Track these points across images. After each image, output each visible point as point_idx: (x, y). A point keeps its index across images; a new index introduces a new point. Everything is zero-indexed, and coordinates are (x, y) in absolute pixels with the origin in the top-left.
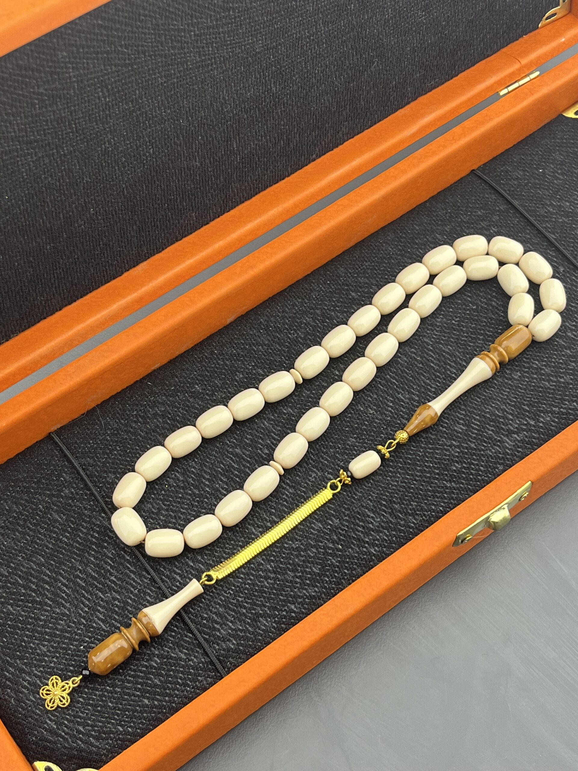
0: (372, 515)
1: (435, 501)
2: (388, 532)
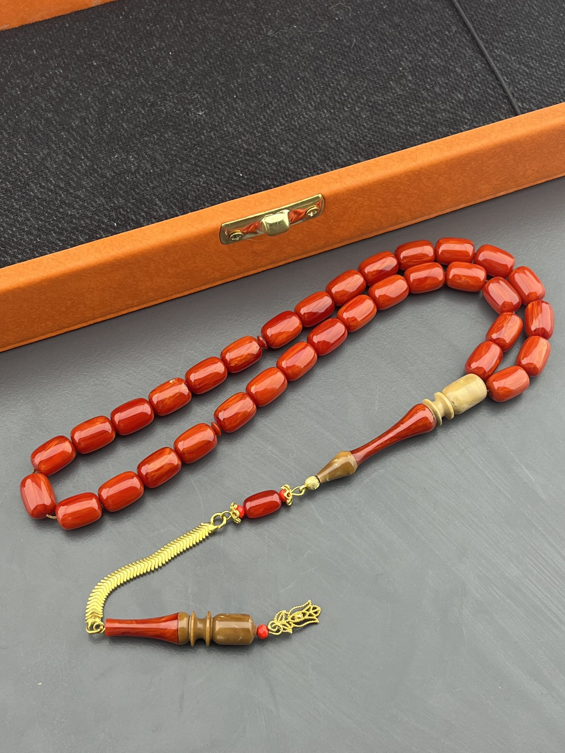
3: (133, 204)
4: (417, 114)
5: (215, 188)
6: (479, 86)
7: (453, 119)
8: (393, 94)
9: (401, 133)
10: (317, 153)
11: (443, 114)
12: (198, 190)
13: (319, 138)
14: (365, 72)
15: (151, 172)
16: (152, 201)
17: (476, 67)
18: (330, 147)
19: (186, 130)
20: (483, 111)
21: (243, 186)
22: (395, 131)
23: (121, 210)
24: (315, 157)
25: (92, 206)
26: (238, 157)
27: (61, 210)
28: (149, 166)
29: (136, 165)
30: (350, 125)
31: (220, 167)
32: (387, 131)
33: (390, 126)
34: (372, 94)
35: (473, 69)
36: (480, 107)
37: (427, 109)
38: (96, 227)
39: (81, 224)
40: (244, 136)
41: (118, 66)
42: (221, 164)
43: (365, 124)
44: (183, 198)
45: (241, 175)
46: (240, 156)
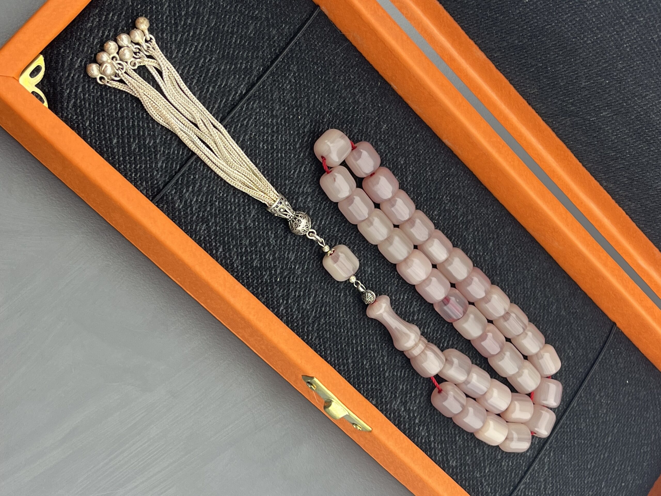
0: (311, 301)
1: (334, 353)
2: (300, 318)
16: (310, 293)
23: (293, 276)
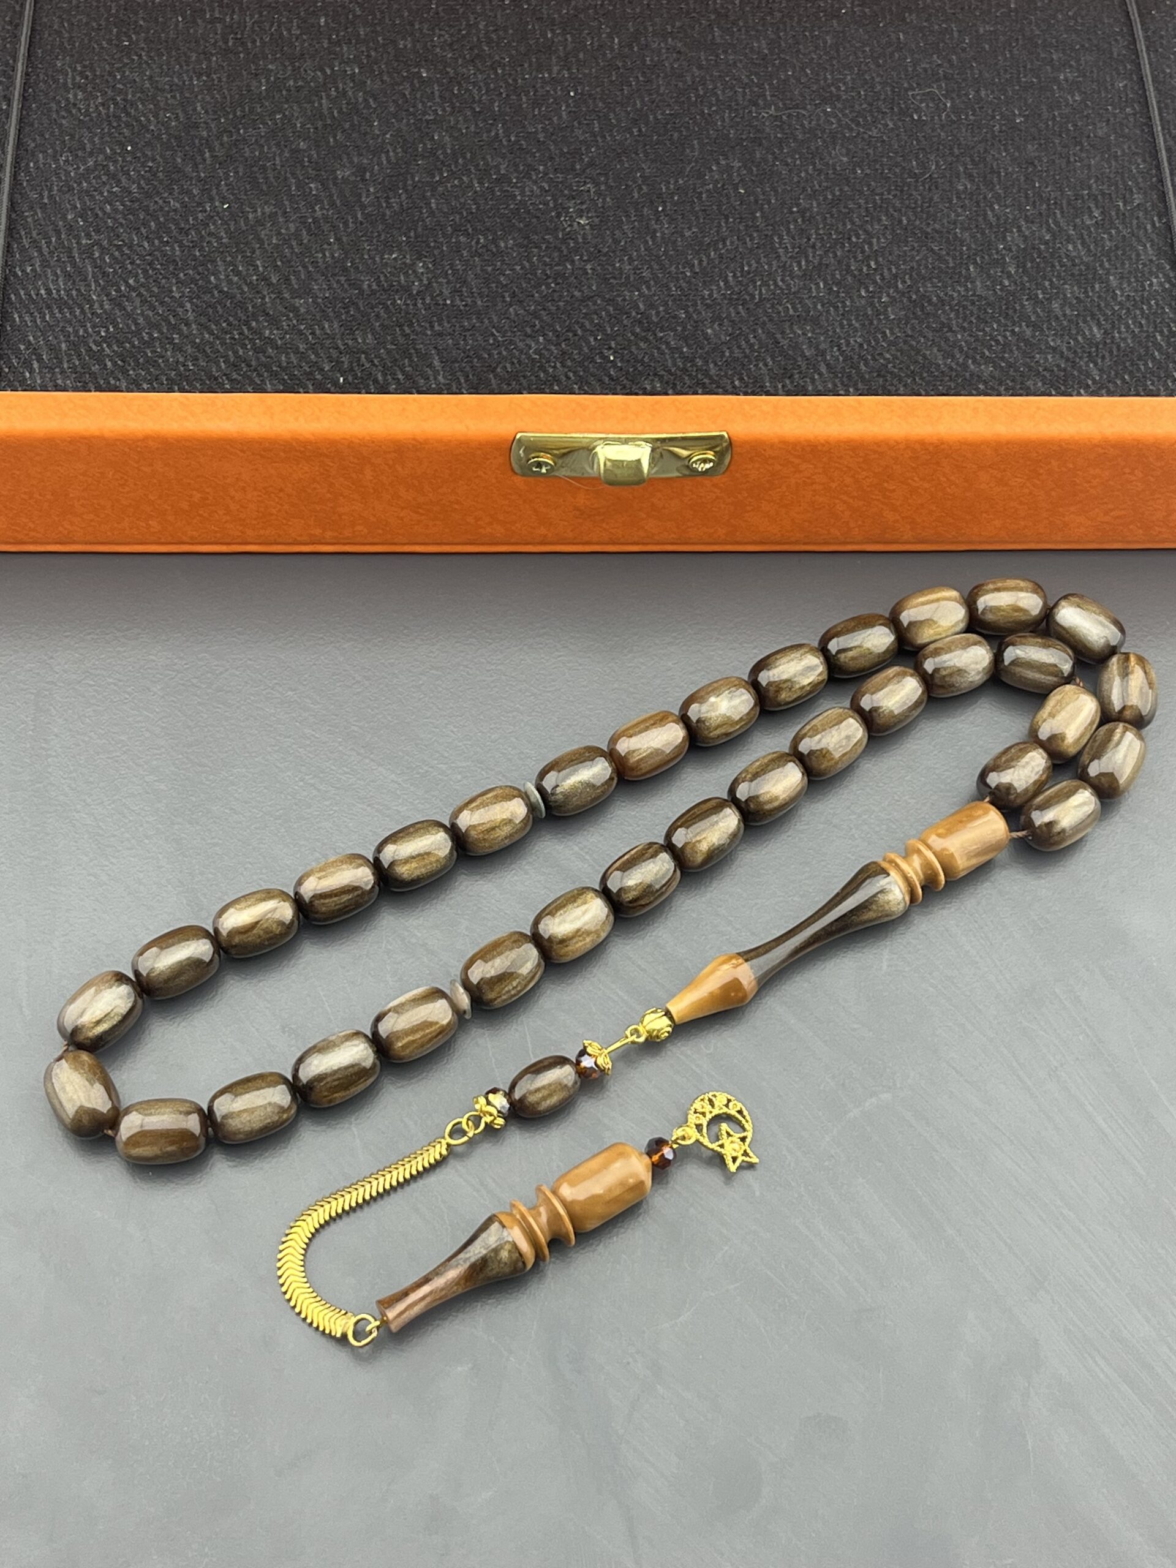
3: (389, 352)
4: (997, 342)
5: (555, 367)
6: (1143, 322)
7: (1065, 370)
8: (967, 290)
9: (951, 369)
10: (773, 359)
11: (1049, 357)
12: (520, 362)
13: (788, 331)
14: (927, 233)
15: (445, 304)
16: (425, 357)
17: (1151, 285)
18: (803, 355)
19: (544, 247)
20: (1131, 373)
21: (606, 379)
22: (940, 362)
23: (363, 356)
24: (766, 365)
25: (313, 333)
26: (619, 322)
27: (254, 324)
28: (446, 292)
29: (425, 282)
30: (857, 325)
31: (579, 332)
32: (925, 357)
33: (935, 350)
34: (924, 278)
35: (1143, 286)
36: (1128, 364)
37: (1020, 337)
38: (306, 373)
39: (280, 361)
40: (649, 288)
41: (467, 90)
42: (582, 326)
43: (888, 331)
44: (485, 369)
45: (612, 358)
46: (625, 322)
